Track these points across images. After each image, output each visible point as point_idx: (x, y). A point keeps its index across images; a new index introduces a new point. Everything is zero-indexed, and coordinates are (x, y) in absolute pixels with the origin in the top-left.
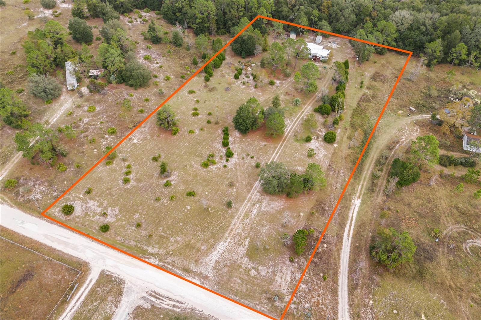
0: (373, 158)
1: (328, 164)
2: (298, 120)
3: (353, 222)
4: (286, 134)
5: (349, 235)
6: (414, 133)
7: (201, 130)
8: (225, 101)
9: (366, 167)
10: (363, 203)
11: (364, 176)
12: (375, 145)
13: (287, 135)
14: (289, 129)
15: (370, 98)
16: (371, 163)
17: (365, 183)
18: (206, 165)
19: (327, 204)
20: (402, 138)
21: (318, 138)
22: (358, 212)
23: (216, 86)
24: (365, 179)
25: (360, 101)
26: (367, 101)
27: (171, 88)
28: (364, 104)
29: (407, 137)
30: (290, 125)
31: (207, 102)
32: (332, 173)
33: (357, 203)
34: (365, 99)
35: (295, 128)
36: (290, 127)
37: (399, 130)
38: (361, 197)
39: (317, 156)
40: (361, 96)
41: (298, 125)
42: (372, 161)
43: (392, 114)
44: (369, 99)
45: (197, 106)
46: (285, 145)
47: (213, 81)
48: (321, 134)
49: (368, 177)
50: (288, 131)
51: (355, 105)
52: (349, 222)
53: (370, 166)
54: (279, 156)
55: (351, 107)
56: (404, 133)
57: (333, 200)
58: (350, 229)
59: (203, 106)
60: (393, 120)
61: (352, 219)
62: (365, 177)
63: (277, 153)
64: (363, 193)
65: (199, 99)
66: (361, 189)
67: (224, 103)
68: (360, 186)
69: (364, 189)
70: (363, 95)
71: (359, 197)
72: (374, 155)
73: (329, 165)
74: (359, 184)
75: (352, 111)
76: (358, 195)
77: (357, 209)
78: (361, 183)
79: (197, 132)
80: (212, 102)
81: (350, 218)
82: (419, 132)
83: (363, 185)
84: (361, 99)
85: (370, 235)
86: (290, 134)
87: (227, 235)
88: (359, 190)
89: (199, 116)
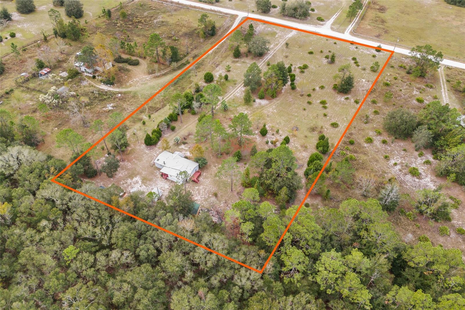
4: (242, 86)
6: (137, 80)
7: (314, 90)
8: (297, 116)
15: (147, 110)
18: (305, 67)
23: (309, 134)
26: (153, 108)
27: (359, 130)
28: (159, 106)
30: (237, 93)
31: (315, 115)
34: (154, 110)
35: (233, 90)
36: (237, 91)
37: (146, 84)
39: (223, 72)
40: (155, 113)
44: (149, 110)
45: (325, 111)
47: (314, 140)
50: (240, 88)
59: (318, 111)
60: (143, 91)
65: (324, 118)
67: (298, 114)
70: (152, 114)
79: (317, 88)
80: (310, 115)
84: (157, 111)
87: (287, 39)
89: (319, 101)
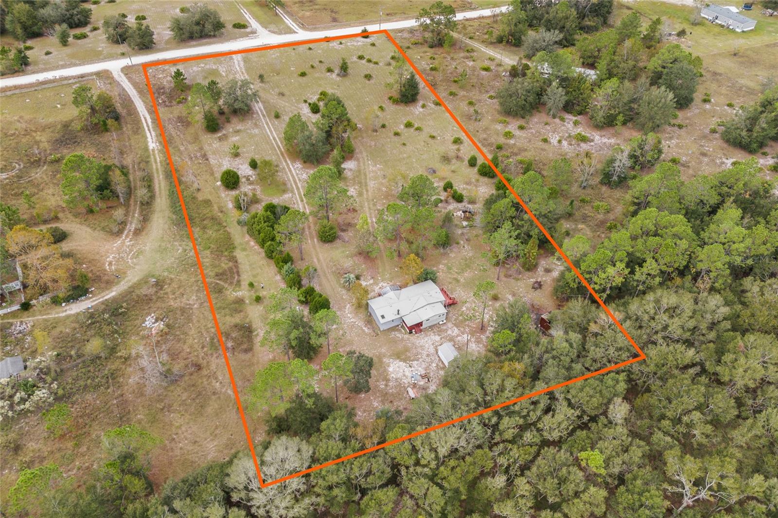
0: (161, 198)
1: (210, 160)
2: (294, 186)
3: (146, 129)
4: (289, 162)
5: (145, 118)
6: (114, 258)
8: (410, 157)
9: (163, 184)
10: (146, 149)
11: (160, 173)
12: (168, 213)
13: (286, 161)
14: (292, 169)
15: (221, 283)
16: (160, 190)
17: (154, 167)
19: (181, 127)
20: (130, 241)
21: (248, 179)
22: (147, 138)
24: (157, 170)
25: (237, 267)
26: (223, 274)
27: (484, 131)
28: (225, 265)
29: (122, 246)
30: (297, 174)
31: (423, 143)
32: (199, 154)
33: (153, 144)
34: (231, 275)
35: (286, 174)
36: (294, 172)
37: (140, 252)
38: (151, 152)
39: (229, 161)
40: (241, 278)
41: (289, 180)
42: (160, 194)
43: (166, 274)
44: (225, 281)
45: (425, 134)
46: (275, 150)
48: (250, 187)
49: (155, 175)
50: (291, 167)
51: (239, 255)
52: (151, 127)
53: (160, 187)
54: (269, 136)
55: (244, 250)
56: (131, 251)
57: (178, 133)
58: (147, 123)
60: (158, 264)
61: (149, 130)
62: (158, 173)
63: (274, 139)
64: (152, 157)
65: (436, 141)
66: (155, 160)
67: (405, 153)
68: (158, 161)
69: (153, 160)
70: (239, 281)
71: (153, 150)
72: (162, 202)
73: (207, 159)
74: (161, 162)
75: (236, 244)
76: (156, 152)
77: (149, 139)
78: (159, 164)
80: (418, 147)
81: (151, 130)
82: (104, 264)
83: (156, 162)
84: (238, 272)
85: (125, 129)
86: (284, 164)
88: (157, 156)
